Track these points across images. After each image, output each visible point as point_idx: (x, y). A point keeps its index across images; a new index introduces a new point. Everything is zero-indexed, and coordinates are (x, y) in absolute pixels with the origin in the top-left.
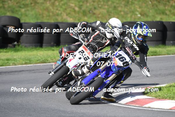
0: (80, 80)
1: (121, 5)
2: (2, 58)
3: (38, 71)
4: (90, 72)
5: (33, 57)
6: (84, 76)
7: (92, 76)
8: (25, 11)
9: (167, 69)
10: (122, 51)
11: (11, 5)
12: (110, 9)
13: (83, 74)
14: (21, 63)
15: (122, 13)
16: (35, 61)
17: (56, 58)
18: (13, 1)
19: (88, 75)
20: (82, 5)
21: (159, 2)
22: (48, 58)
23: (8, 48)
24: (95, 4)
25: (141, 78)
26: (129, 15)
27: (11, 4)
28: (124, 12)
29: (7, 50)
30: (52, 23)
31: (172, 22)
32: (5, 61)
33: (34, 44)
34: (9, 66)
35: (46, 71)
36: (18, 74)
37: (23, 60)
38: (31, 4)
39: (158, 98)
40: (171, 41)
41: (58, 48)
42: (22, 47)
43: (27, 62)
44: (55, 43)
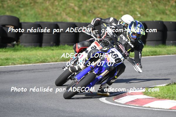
1: (121, 5)
2: (1, 58)
3: (37, 71)
5: (32, 56)
8: (25, 10)
9: (167, 69)
10: (114, 49)
11: (10, 4)
12: (110, 9)
13: (80, 69)
14: (20, 63)
15: (122, 13)
16: (34, 61)
17: (56, 58)
20: (81, 5)
21: (159, 2)
22: (48, 57)
24: (95, 3)
28: (124, 11)
29: (6, 50)
30: (51, 22)
31: (172, 22)
32: (4, 60)
33: (33, 44)
34: (8, 65)
35: (45, 70)
36: (17, 74)
37: (23, 59)
38: (31, 3)
39: (158, 98)
40: (170, 41)
41: (57, 48)
42: (21, 47)
43: (26, 61)
44: (54, 43)
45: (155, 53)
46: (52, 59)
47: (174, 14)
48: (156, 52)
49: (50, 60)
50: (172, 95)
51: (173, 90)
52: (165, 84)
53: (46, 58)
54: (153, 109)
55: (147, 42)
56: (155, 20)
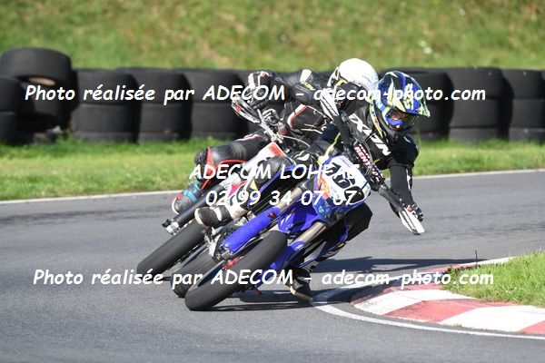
0: (217, 239)
1: (376, 19)
2: (16, 174)
3: (124, 214)
4: (245, 215)
5: (108, 171)
6: (229, 226)
7: (252, 227)
8: (87, 33)
9: (513, 212)
10: (343, 157)
11: (43, 14)
12: (343, 31)
13: (227, 219)
14: (72, 189)
15: (378, 43)
16: (114, 185)
17: (179, 176)
18: (48, 3)
19: (240, 224)
20: (256, 19)
21: (490, 11)
22: (155, 175)
23: (35, 145)
24: (298, 15)
25: (434, 239)
26: (399, 50)
27: (42, 11)
28: (383, 38)
29: (31, 151)
30: (166, 70)
31: (527, 71)
32: (24, 182)
33: (112, 134)
34: (37, 197)
35: (148, 214)
36: (63, 223)
37: (79, 180)
38: (105, 12)
39: (484, 299)
40: (523, 127)
41: (184, 147)
42: (74, 143)
43: (90, 187)
44: (174, 131)
45: (475, 165)
46: (167, 180)
47: (534, 48)
48: (478, 161)
49: (163, 183)
50: (527, 291)
51: (529, 275)
52: (507, 257)
53: (150, 176)
54: (471, 333)
55: (452, 131)
56: (475, 66)
